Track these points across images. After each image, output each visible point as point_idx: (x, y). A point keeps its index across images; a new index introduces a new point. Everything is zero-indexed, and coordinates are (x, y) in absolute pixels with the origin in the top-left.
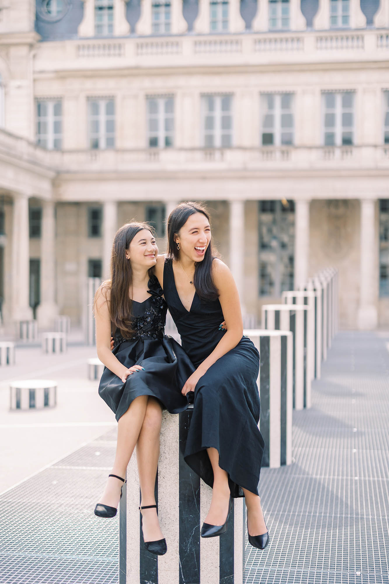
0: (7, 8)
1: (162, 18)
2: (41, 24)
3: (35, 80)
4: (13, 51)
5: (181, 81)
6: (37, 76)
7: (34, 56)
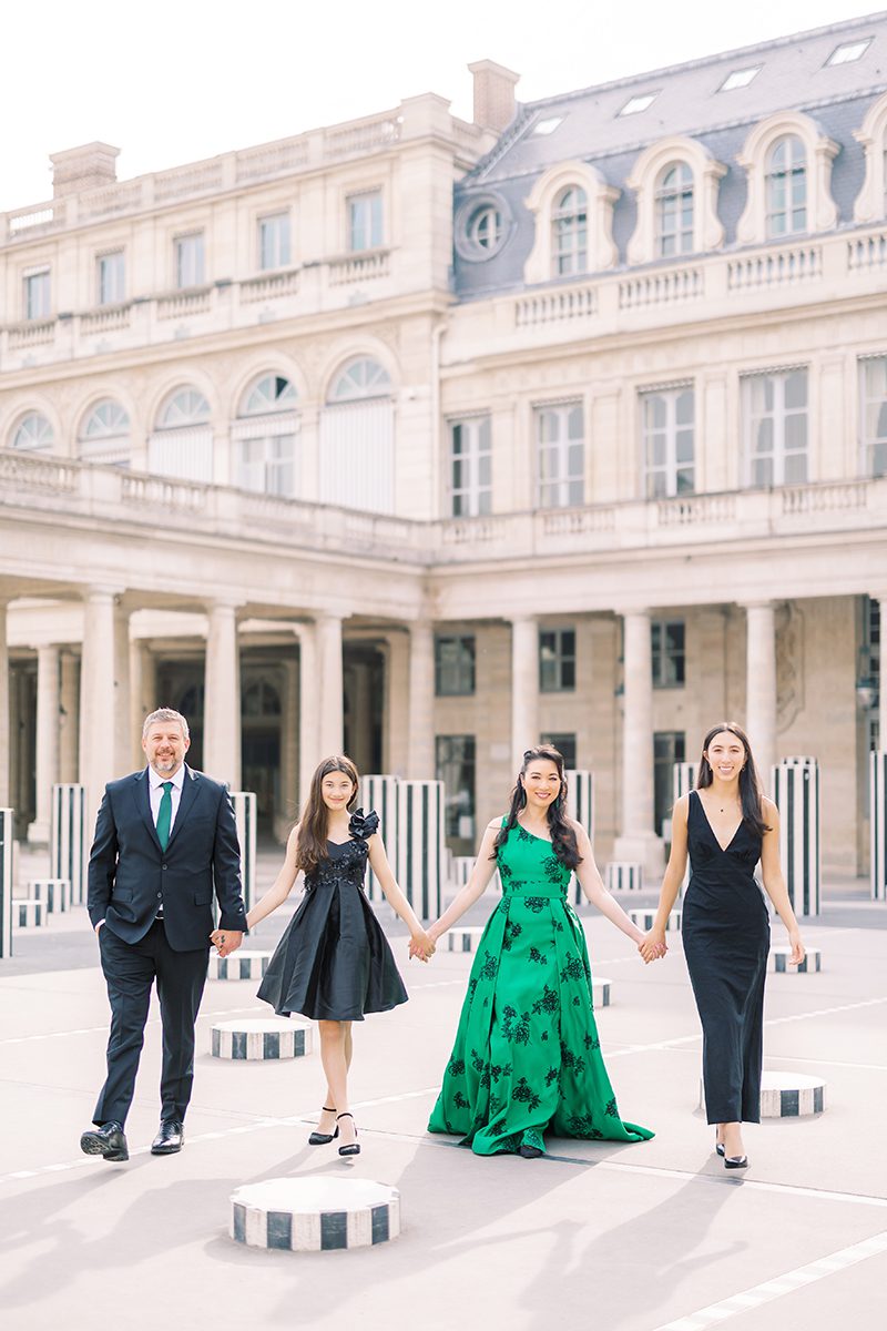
0: (397, 248)
1: (677, 226)
2: (463, 268)
3: (442, 382)
4: (407, 329)
5: (703, 352)
6: (446, 373)
7: (443, 335)
